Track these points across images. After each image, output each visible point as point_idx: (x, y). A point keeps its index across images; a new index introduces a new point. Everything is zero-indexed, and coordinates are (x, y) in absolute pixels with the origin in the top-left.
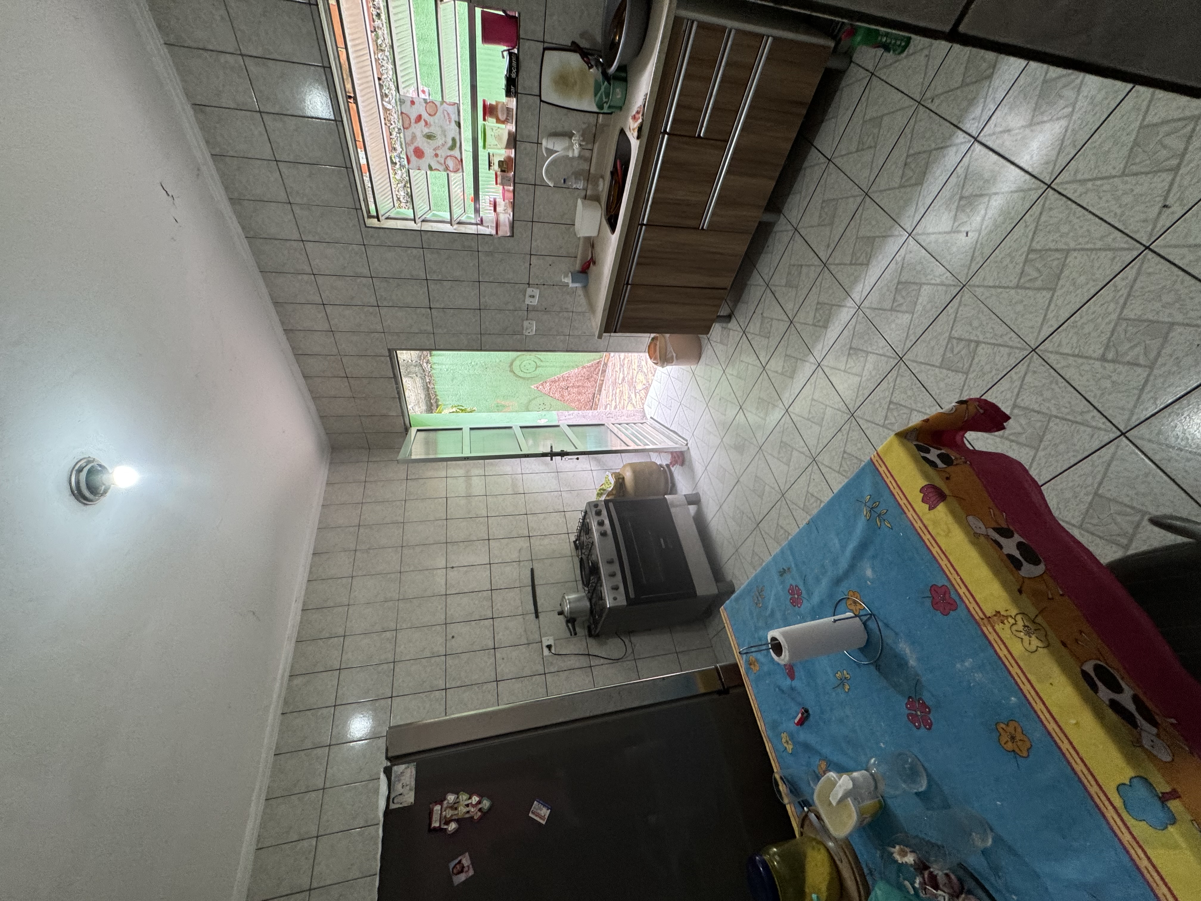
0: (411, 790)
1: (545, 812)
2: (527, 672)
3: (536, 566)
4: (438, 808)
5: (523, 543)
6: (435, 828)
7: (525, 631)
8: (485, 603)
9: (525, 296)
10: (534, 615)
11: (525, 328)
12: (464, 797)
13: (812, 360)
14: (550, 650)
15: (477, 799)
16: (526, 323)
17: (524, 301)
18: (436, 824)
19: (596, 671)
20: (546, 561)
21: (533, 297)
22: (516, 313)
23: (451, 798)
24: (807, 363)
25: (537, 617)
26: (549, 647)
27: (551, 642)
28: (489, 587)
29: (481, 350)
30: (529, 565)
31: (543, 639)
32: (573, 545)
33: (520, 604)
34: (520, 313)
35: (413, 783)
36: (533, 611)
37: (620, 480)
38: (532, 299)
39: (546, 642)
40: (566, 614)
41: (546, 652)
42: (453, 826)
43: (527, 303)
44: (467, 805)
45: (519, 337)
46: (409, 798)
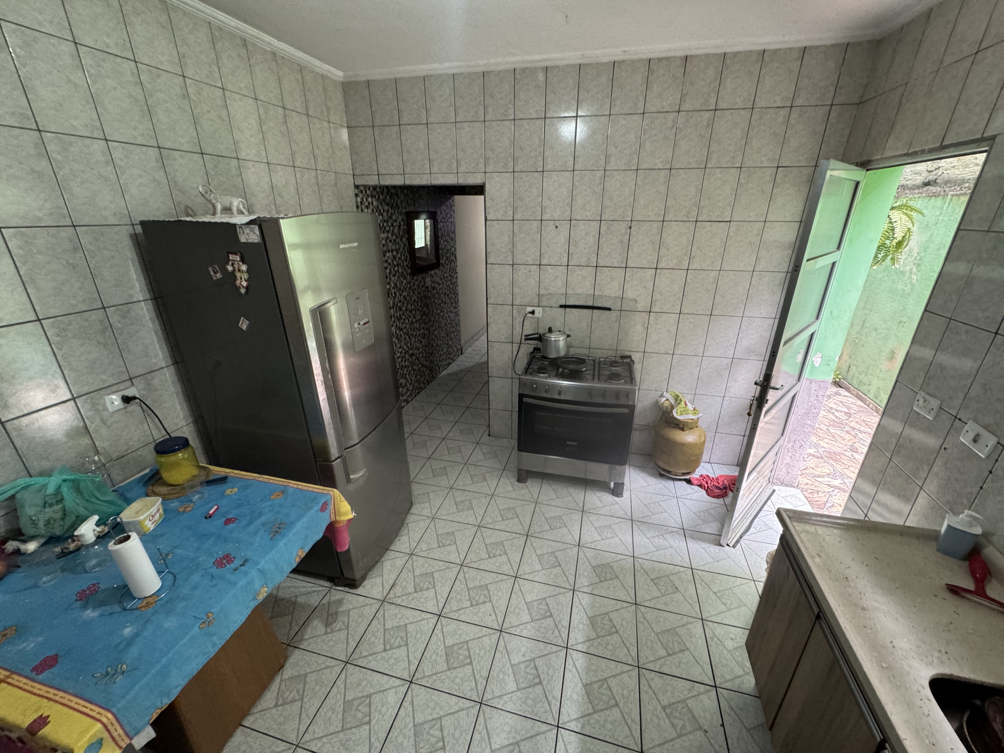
0: (247, 239)
1: (244, 327)
2: (516, 290)
3: (613, 315)
4: (238, 258)
5: (642, 304)
6: (229, 256)
7: (551, 294)
8: (584, 259)
9: (985, 427)
10: (564, 304)
11: (927, 397)
12: (246, 276)
13: (573, 726)
14: (530, 313)
15: (245, 285)
16: (935, 403)
17: (976, 421)
18: (231, 257)
19: (509, 346)
20: (617, 324)
21: (975, 441)
22: (961, 395)
23: (244, 268)
24: (576, 716)
25: (561, 306)
26: (533, 313)
27: (537, 314)
28: (601, 263)
29: (925, 310)
30: (617, 306)
31: (541, 309)
32: (628, 354)
33: (576, 292)
34: (957, 402)
35: (250, 241)
36: (568, 304)
37: (681, 426)
38: (971, 435)
39: (539, 312)
40: (548, 335)
41: (530, 309)
42: (230, 268)
43: (970, 423)
44: (241, 278)
45: (920, 381)
46: (243, 239)
